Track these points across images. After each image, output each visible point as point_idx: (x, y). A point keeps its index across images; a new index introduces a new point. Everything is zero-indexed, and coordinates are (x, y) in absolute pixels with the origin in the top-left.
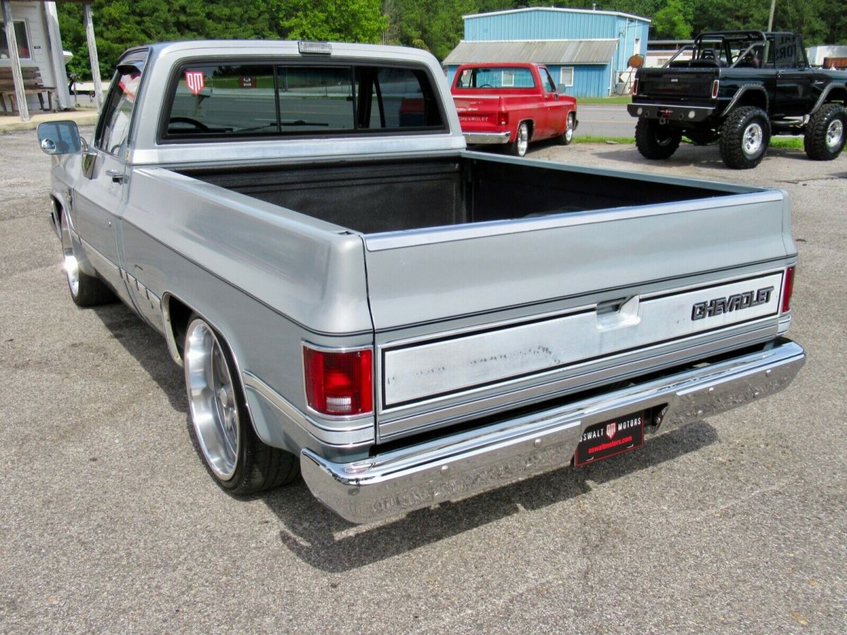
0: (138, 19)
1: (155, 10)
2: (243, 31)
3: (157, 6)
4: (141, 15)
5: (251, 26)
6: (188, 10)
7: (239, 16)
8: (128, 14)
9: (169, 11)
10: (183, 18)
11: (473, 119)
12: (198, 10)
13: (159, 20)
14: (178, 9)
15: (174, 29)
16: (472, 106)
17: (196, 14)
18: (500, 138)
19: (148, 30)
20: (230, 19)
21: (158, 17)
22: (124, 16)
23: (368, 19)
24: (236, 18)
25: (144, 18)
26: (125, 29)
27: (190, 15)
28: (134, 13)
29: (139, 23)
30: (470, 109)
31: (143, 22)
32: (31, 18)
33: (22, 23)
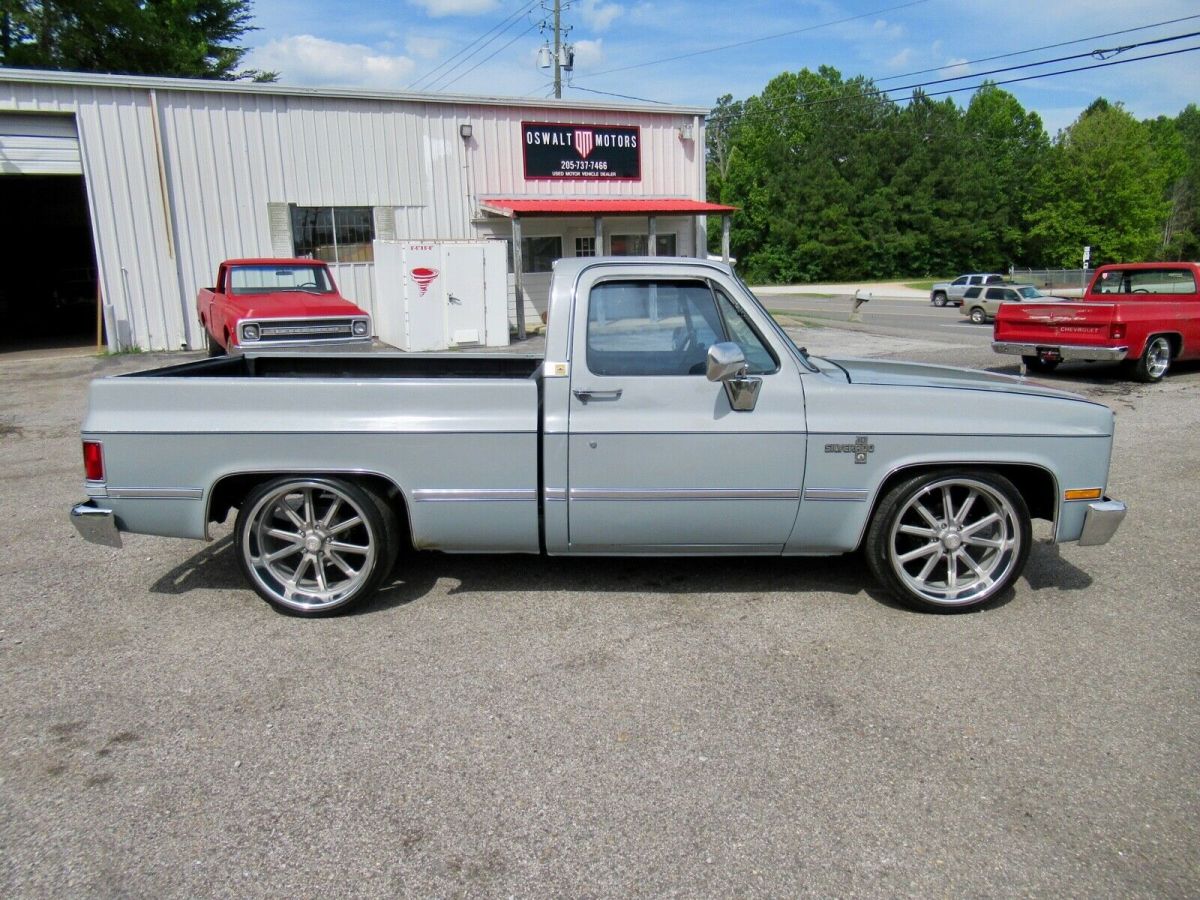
0: (857, 220)
1: (875, 210)
2: (975, 227)
3: (879, 206)
4: (861, 215)
5: (986, 222)
6: (913, 208)
7: (972, 210)
8: (847, 215)
9: (892, 209)
10: (906, 216)
11: (1080, 329)
12: (925, 208)
13: (878, 220)
14: (902, 207)
15: (895, 228)
16: (1078, 315)
17: (922, 212)
18: (1112, 353)
19: (865, 232)
20: (961, 215)
21: (877, 217)
22: (842, 217)
23: (1141, 207)
24: (969, 213)
25: (863, 219)
26: (841, 231)
27: (915, 212)
28: (853, 214)
29: (857, 224)
30: (1076, 319)
31: (862, 222)
32: (682, 230)
33: (674, 235)
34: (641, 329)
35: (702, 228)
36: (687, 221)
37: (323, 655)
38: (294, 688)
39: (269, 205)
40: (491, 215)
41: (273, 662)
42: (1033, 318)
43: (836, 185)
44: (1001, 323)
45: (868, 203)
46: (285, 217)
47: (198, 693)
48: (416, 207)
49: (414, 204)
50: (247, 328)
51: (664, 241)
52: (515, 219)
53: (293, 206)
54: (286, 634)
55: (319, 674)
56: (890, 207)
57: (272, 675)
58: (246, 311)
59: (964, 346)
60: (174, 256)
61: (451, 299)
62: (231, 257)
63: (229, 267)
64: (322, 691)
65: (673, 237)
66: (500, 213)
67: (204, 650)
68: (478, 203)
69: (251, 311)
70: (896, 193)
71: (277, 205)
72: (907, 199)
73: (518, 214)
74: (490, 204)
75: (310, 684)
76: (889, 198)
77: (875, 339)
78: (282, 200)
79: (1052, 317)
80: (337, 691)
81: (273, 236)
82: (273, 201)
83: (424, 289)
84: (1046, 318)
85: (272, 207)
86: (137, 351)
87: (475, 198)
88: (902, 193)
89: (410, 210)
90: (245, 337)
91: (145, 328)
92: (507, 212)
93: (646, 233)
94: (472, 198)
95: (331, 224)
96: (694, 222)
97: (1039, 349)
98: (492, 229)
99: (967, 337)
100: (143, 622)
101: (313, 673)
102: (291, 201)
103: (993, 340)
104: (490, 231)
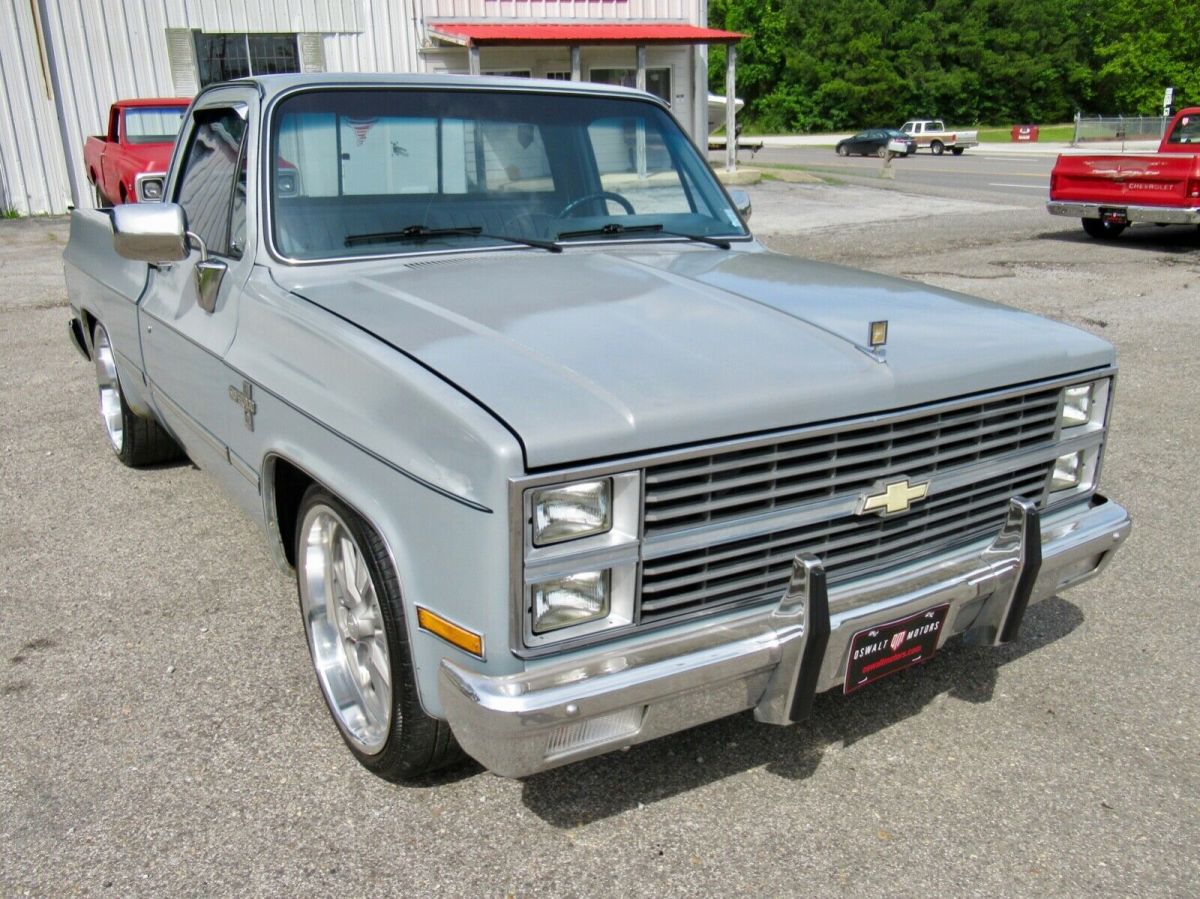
0: (892, 53)
1: (915, 40)
2: (1036, 63)
3: (919, 35)
4: (896, 47)
5: (1048, 56)
6: (960, 39)
7: (1032, 42)
8: (880, 47)
9: (936, 39)
10: (952, 49)
11: (1151, 186)
12: (975, 38)
13: (918, 53)
14: (947, 37)
15: (938, 64)
16: (1151, 168)
17: (971, 43)
18: (1189, 216)
19: (901, 68)
20: (1018, 48)
21: (917, 49)
22: (874, 50)
24: (1028, 45)
25: (899, 52)
26: (873, 67)
27: (963, 44)
28: (887, 45)
29: (892, 59)
30: (1148, 173)
31: (897, 56)
32: (677, 62)
33: (668, 70)
34: (627, 186)
35: (702, 61)
36: (684, 51)
37: (261, 555)
38: (230, 591)
39: (168, 31)
40: (443, 44)
41: (203, 563)
42: (1097, 172)
43: (867, 8)
44: (1060, 179)
45: (905, 32)
46: (188, 46)
47: (118, 597)
48: (351, 34)
49: (347, 30)
50: (148, 185)
51: (655, 77)
52: (472, 49)
53: (197, 33)
54: (217, 534)
55: (258, 575)
56: (933, 36)
57: (203, 576)
58: (146, 164)
59: (1014, 208)
60: (53, 97)
61: (396, 150)
62: (123, 97)
63: (122, 109)
64: (261, 593)
65: (667, 71)
66: (453, 40)
67: (124, 551)
68: (426, 28)
69: (151, 164)
70: (940, 20)
71: (178, 31)
72: (954, 27)
73: (477, 43)
74: (441, 30)
75: (248, 586)
76: (932, 25)
77: (910, 199)
78: (183, 25)
79: (1120, 172)
80: (279, 593)
81: (174, 71)
82: (173, 26)
83: (363, 137)
84: (1112, 172)
85: (172, 34)
86: (14, 215)
87: (422, 22)
88: (948, 20)
89: (343, 37)
90: (146, 196)
91: (21, 187)
92: (463, 40)
93: (634, 67)
94: (418, 21)
95: (245, 55)
96: (692, 53)
97: (1102, 210)
98: (445, 62)
99: (1020, 197)
100: (49, 522)
101: (251, 574)
102: (194, 25)
103: (1049, 199)
104: (441, 64)
